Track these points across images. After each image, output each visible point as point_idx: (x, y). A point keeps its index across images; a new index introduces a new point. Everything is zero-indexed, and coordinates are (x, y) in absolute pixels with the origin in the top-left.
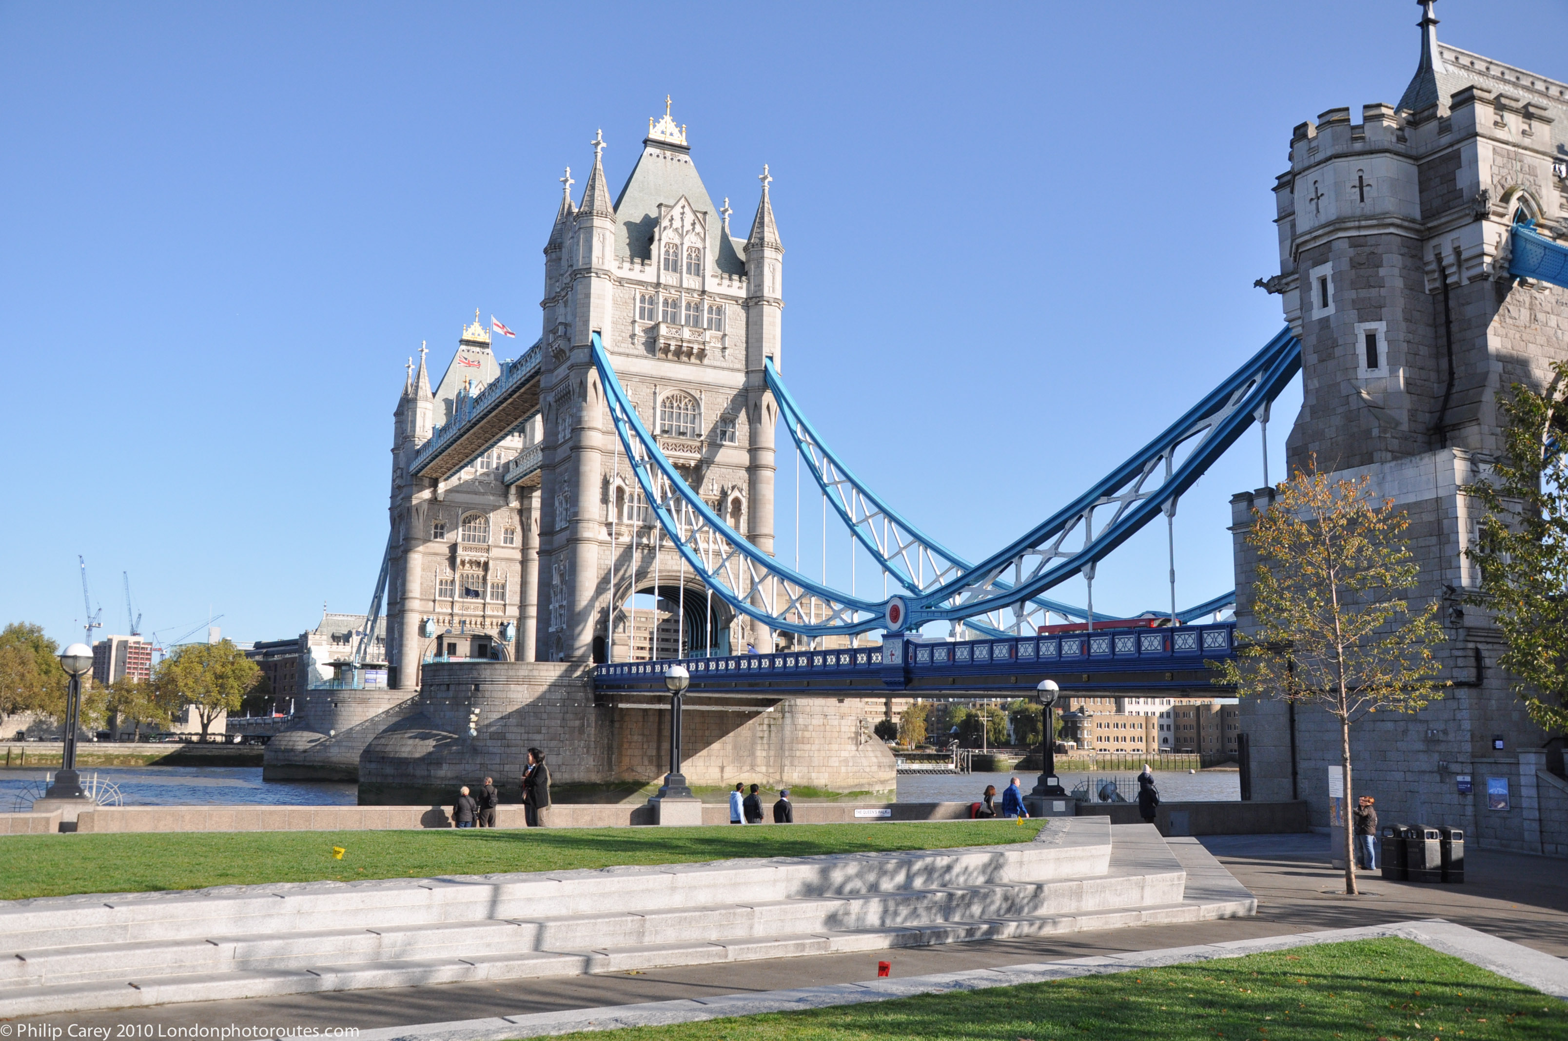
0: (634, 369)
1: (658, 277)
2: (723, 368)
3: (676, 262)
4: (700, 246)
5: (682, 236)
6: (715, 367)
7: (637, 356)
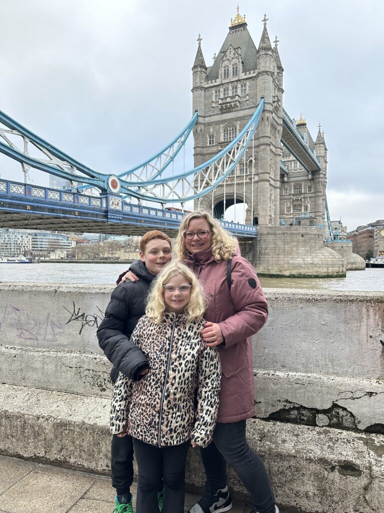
0: (212, 121)
1: (222, 81)
2: (246, 109)
3: (228, 73)
4: (237, 62)
5: (230, 61)
6: (243, 110)
7: (213, 115)
